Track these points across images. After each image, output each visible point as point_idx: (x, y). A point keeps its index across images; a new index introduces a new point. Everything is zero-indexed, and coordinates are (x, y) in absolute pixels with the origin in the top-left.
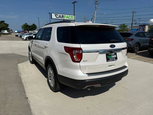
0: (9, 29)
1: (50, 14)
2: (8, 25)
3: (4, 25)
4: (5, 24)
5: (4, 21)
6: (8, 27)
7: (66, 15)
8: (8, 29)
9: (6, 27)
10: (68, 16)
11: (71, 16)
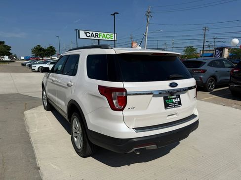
0: (11, 54)
1: (77, 31)
2: (10, 47)
3: (3, 47)
4: (5, 46)
5: (3, 42)
6: (10, 51)
7: (103, 33)
8: (9, 55)
9: (7, 51)
10: (105, 34)
11: (110, 34)
